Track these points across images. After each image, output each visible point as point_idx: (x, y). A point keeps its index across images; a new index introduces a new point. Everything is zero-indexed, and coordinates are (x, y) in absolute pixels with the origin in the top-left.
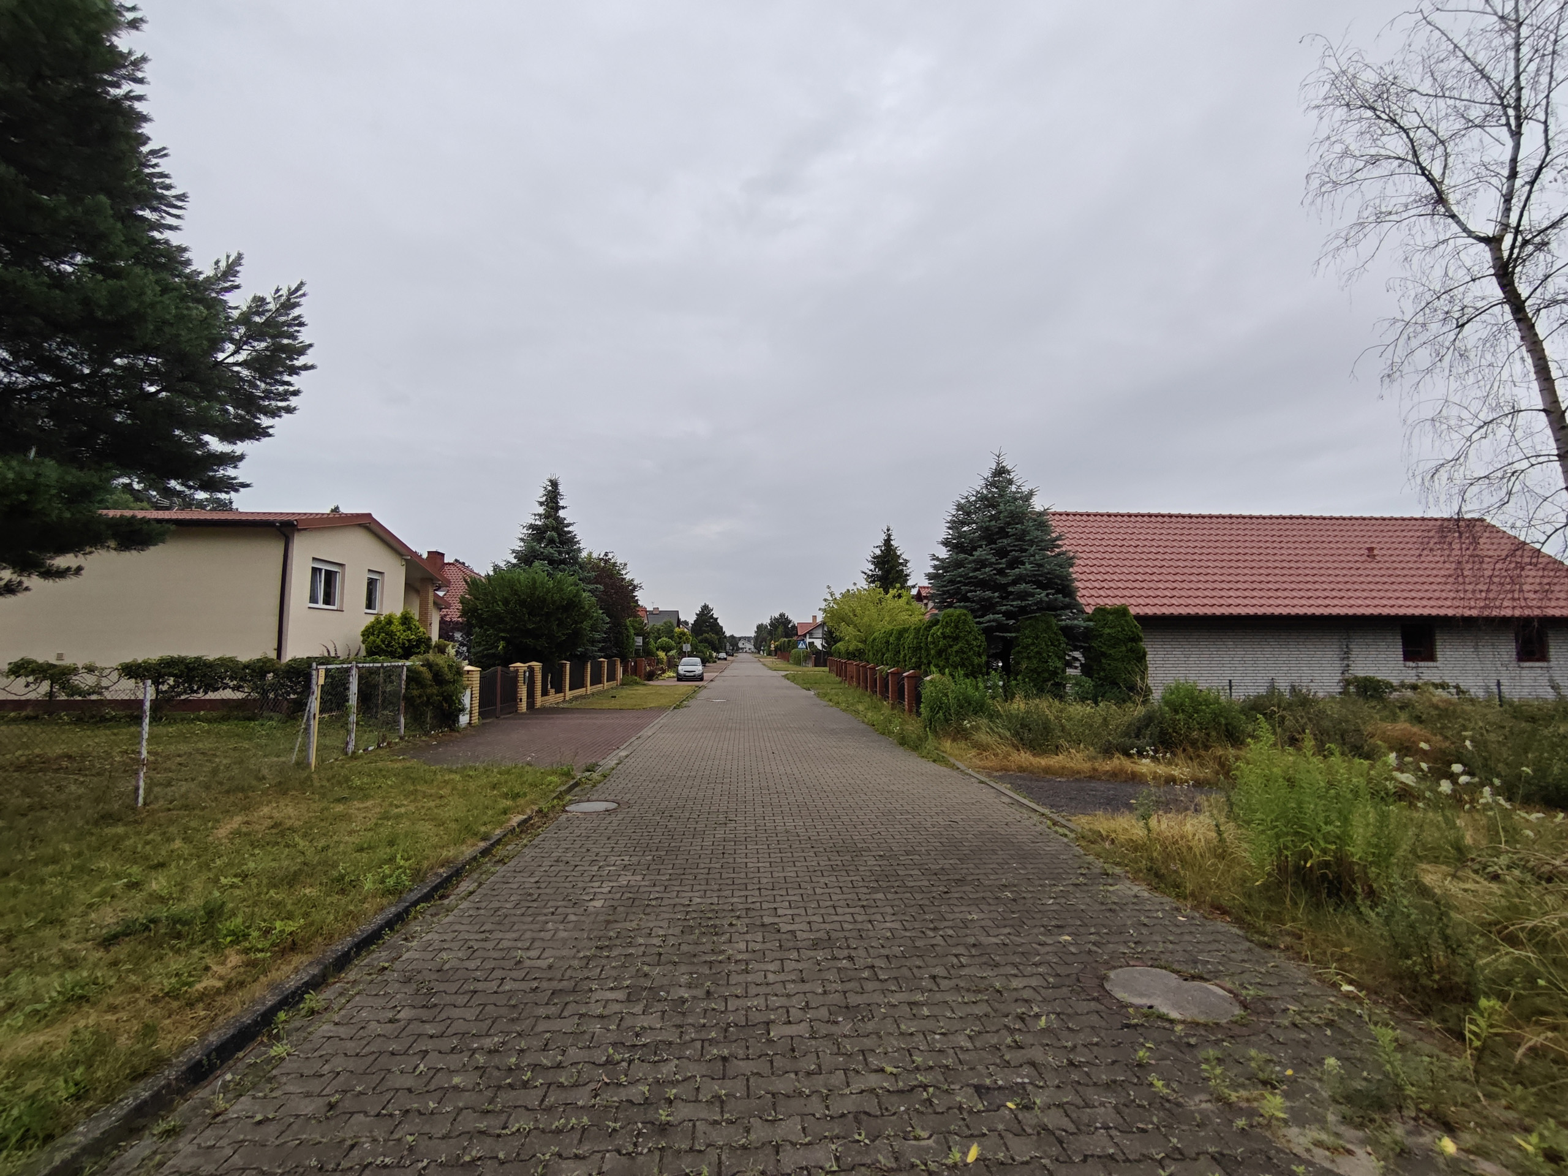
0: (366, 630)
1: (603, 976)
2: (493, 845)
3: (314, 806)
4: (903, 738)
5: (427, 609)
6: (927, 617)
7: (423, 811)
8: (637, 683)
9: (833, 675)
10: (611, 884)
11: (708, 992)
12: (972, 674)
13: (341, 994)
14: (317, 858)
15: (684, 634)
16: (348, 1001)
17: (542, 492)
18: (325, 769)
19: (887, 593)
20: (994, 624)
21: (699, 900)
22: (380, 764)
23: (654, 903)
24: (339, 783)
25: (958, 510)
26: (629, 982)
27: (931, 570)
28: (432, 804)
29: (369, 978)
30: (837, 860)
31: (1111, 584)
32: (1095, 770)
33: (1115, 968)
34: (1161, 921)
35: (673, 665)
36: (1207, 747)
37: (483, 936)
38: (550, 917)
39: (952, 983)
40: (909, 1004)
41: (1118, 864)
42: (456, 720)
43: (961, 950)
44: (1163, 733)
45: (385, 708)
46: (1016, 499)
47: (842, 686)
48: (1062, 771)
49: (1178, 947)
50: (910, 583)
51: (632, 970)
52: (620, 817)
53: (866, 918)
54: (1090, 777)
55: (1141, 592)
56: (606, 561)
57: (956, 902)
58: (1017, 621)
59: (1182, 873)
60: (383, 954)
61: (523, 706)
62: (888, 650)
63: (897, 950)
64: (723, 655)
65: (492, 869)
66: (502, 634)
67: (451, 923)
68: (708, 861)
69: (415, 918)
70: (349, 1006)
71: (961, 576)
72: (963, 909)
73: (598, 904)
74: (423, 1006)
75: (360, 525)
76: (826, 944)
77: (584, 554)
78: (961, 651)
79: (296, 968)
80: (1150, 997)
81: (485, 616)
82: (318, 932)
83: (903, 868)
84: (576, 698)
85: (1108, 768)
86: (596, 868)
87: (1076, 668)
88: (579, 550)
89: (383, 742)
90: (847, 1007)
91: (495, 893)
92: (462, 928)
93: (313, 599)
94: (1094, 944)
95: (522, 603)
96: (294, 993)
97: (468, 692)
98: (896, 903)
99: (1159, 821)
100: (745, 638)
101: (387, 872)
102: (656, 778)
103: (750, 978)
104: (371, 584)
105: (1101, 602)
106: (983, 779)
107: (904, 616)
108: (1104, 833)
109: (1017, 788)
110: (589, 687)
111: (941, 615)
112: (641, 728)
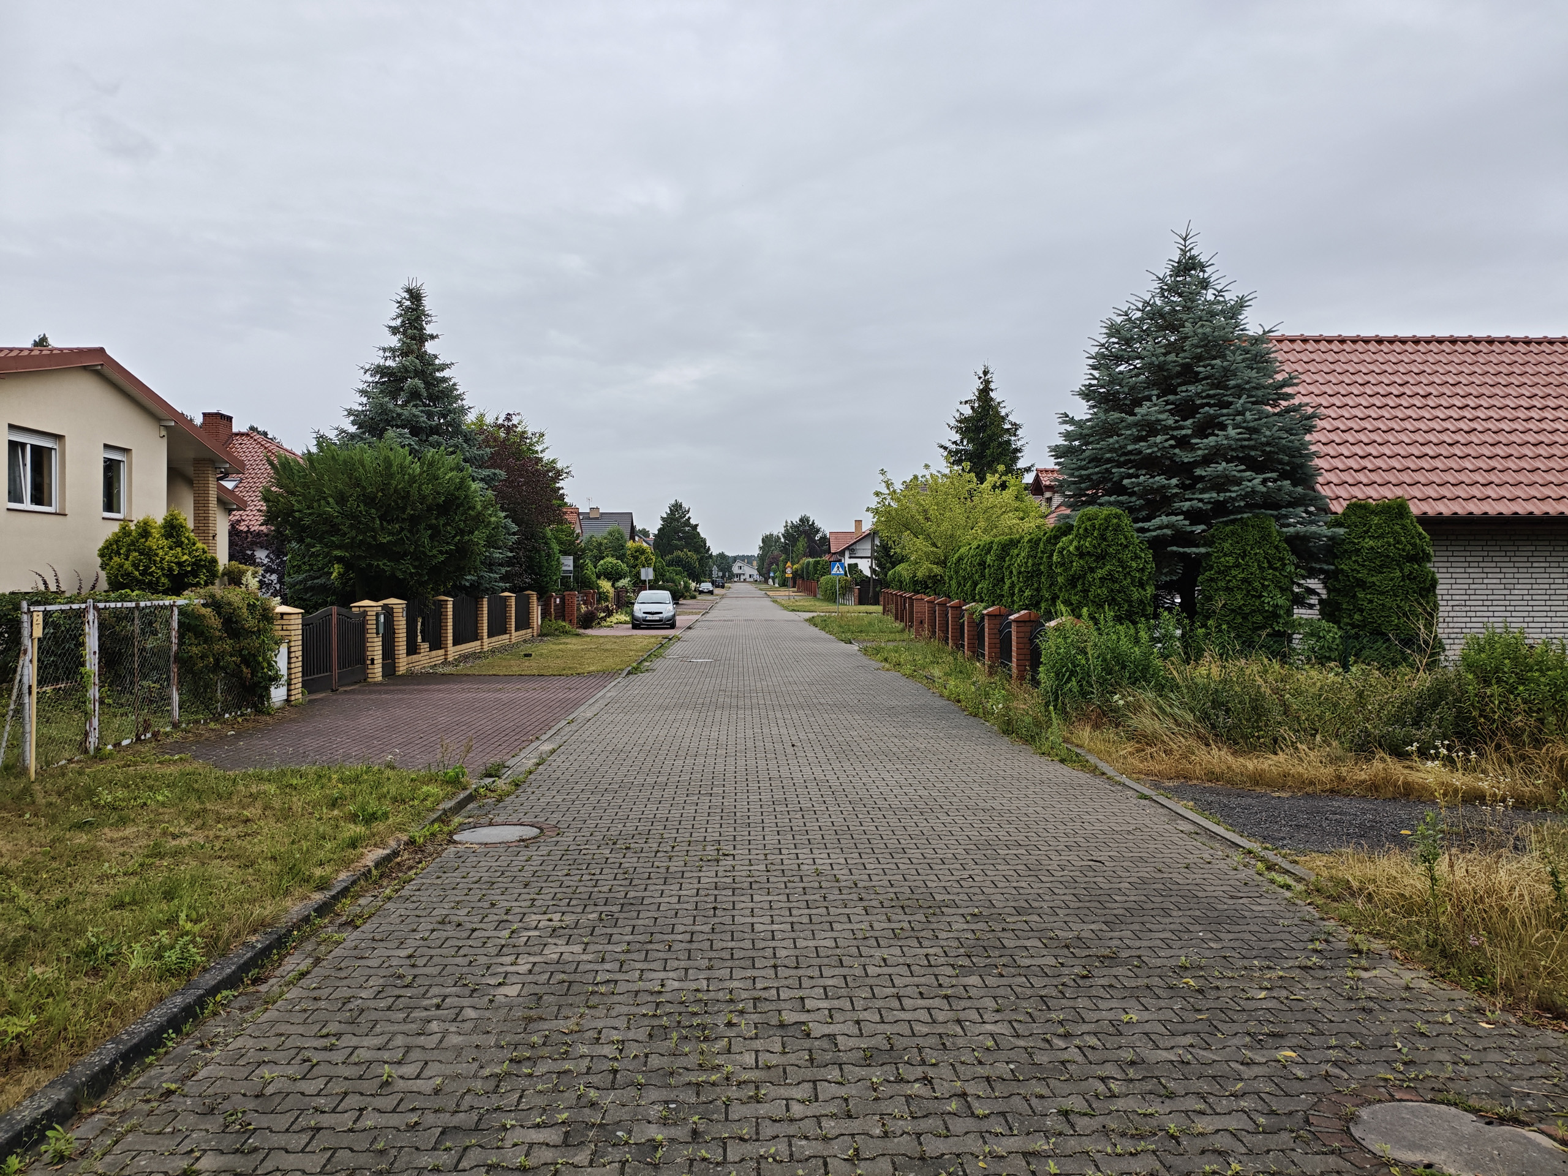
0: (106, 548)
1: (522, 1106)
2: (335, 898)
3: (40, 836)
4: (1009, 722)
5: (206, 511)
6: (1051, 522)
7: (218, 845)
8: (566, 633)
9: (890, 618)
10: (532, 959)
11: (695, 1133)
12: (1129, 616)
13: (103, 1131)
14: (49, 919)
15: (642, 552)
16: (116, 1142)
17: (394, 310)
18: (52, 776)
19: (982, 480)
20: (1168, 532)
21: (676, 985)
22: (142, 768)
23: (603, 989)
24: (78, 800)
25: (1110, 336)
26: (565, 1115)
27: (1061, 441)
28: (232, 832)
29: (146, 1107)
30: (901, 920)
31: (1379, 462)
32: (1340, 778)
33: (1370, 1103)
34: (1450, 1029)
35: (624, 603)
36: (1538, 743)
37: (326, 1042)
38: (433, 1012)
39: (1095, 1123)
40: (1026, 1155)
41: (1378, 935)
42: (265, 695)
43: (1110, 1070)
44: (1461, 717)
45: (145, 677)
46: (1213, 314)
47: (905, 636)
48: (1282, 781)
49: (1475, 1071)
50: (1021, 464)
51: (570, 1097)
52: (544, 850)
53: (951, 1015)
54: (1332, 791)
55: (1432, 477)
56: (509, 430)
57: (1102, 993)
58: (1210, 526)
59: (1488, 950)
60: (166, 1069)
61: (377, 672)
62: (983, 576)
63: (1003, 1069)
64: (706, 586)
65: (336, 936)
66: (338, 553)
67: (274, 1023)
68: (690, 920)
69: (215, 1014)
70: (117, 1149)
71: (1111, 450)
72: (1114, 1004)
73: (512, 991)
74: (237, 1151)
75: (85, 368)
76: (886, 1057)
77: (471, 417)
78: (1111, 577)
79: (29, 1090)
80: (1428, 1150)
81: (307, 521)
82: (61, 1034)
83: (1011, 934)
84: (465, 658)
85: (1363, 776)
86: (506, 933)
87: (1311, 606)
88: (463, 411)
89: (145, 731)
90: (922, 1159)
91: (343, 974)
92: (292, 1029)
93: (15, 495)
94: (1335, 1064)
95: (369, 500)
96: (30, 1129)
97: (284, 649)
98: (1001, 992)
99: (1451, 866)
100: (743, 558)
101: (166, 941)
102: (601, 787)
103: (762, 1110)
104: (111, 469)
105: (1358, 493)
106: (1147, 791)
107: (1010, 520)
108: (1355, 884)
109: (1205, 808)
110: (486, 640)
111: (1076, 517)
112: (577, 704)
